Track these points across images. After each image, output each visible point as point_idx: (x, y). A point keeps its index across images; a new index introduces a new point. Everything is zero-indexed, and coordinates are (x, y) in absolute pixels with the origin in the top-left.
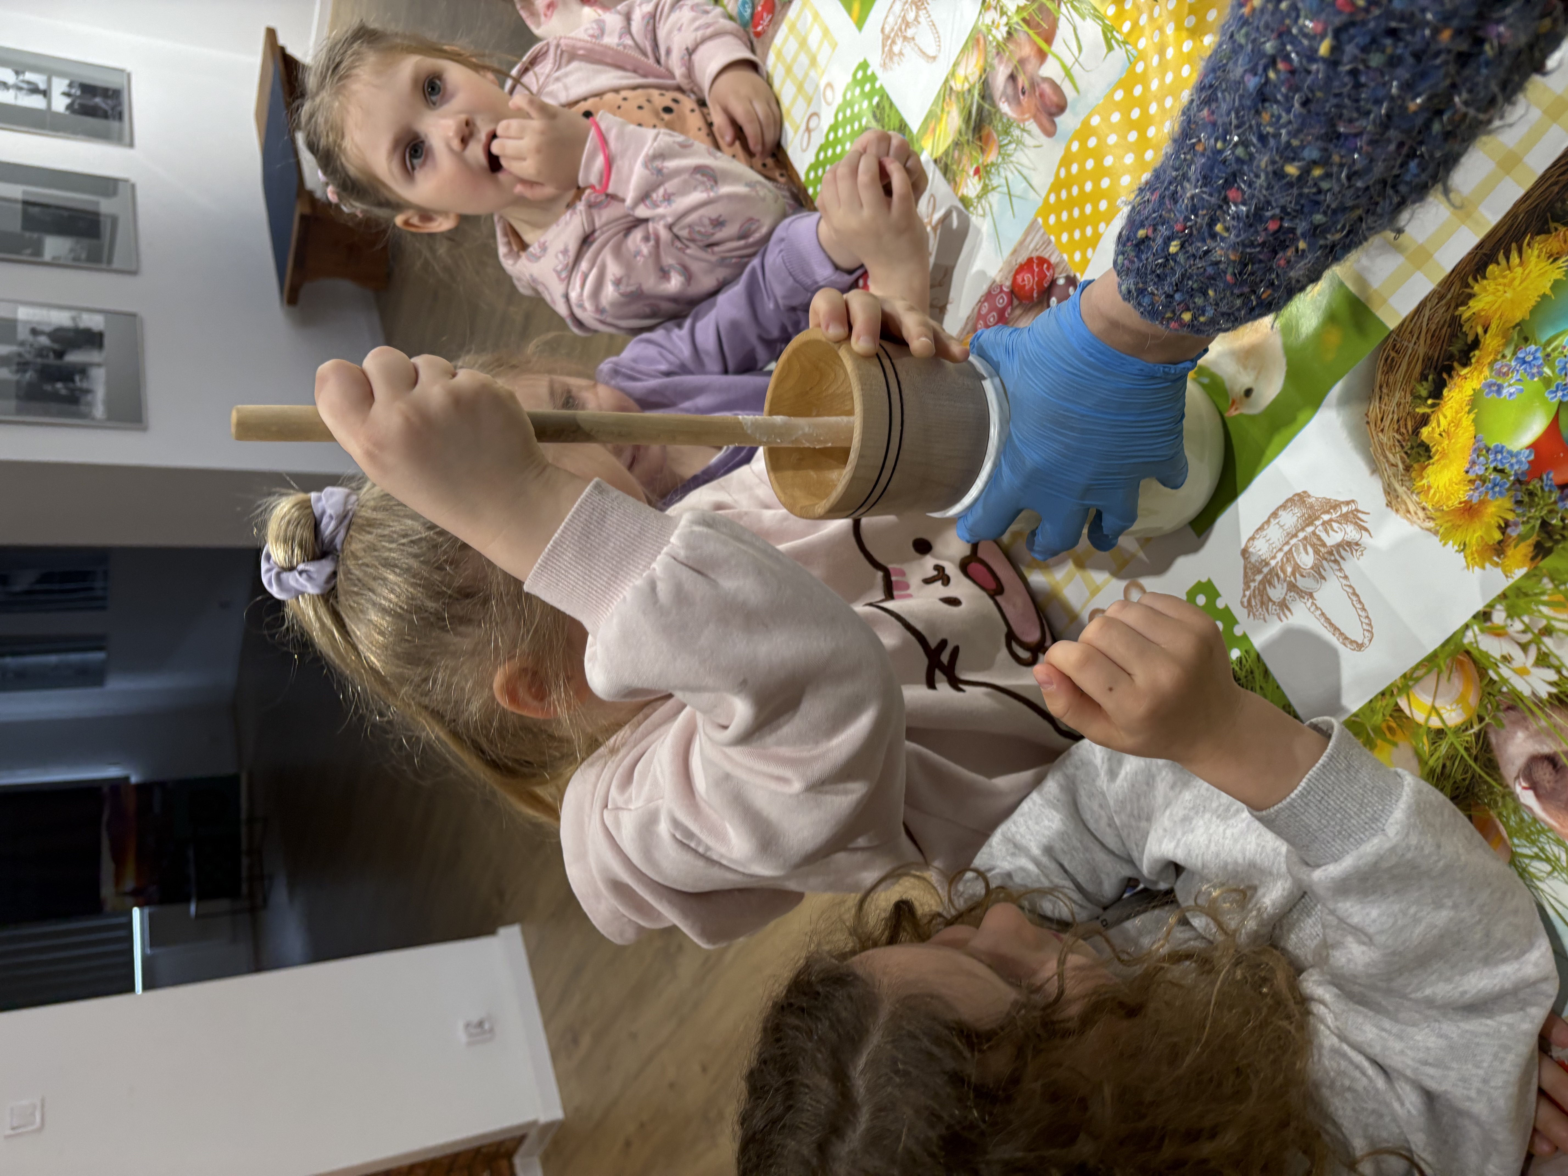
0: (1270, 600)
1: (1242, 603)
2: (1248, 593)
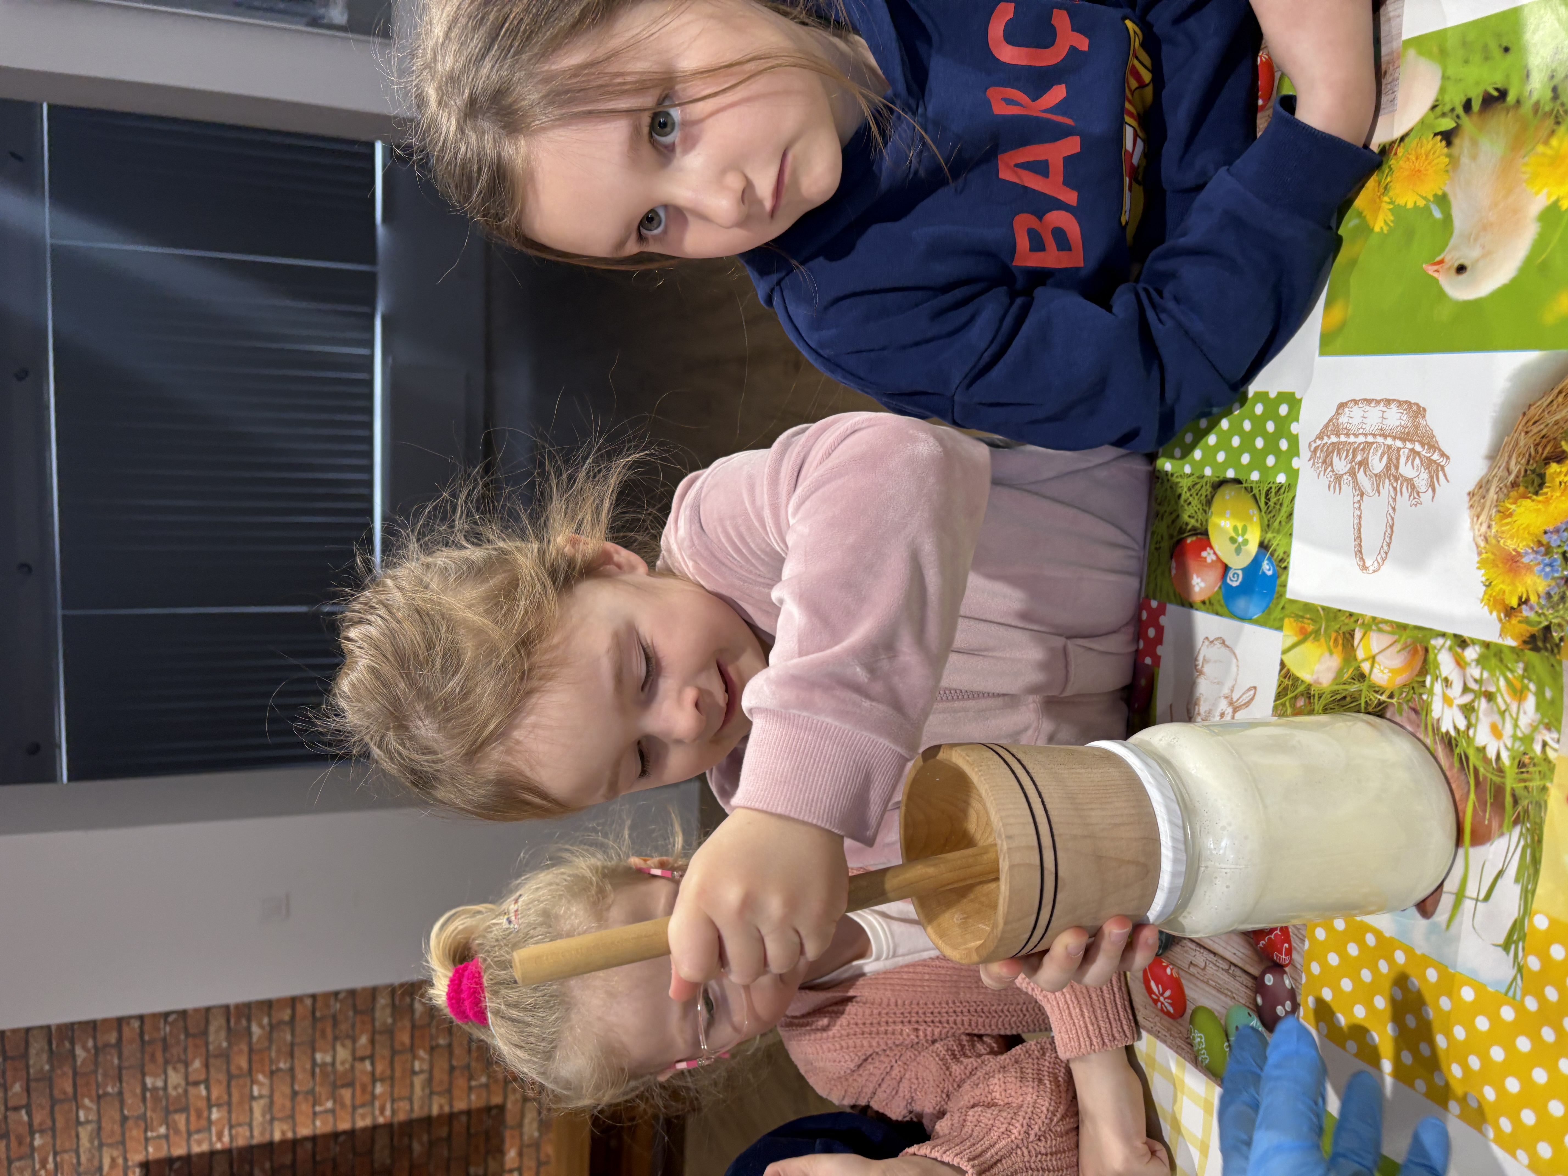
0: (1331, 463)
1: (1311, 444)
2: (1319, 442)
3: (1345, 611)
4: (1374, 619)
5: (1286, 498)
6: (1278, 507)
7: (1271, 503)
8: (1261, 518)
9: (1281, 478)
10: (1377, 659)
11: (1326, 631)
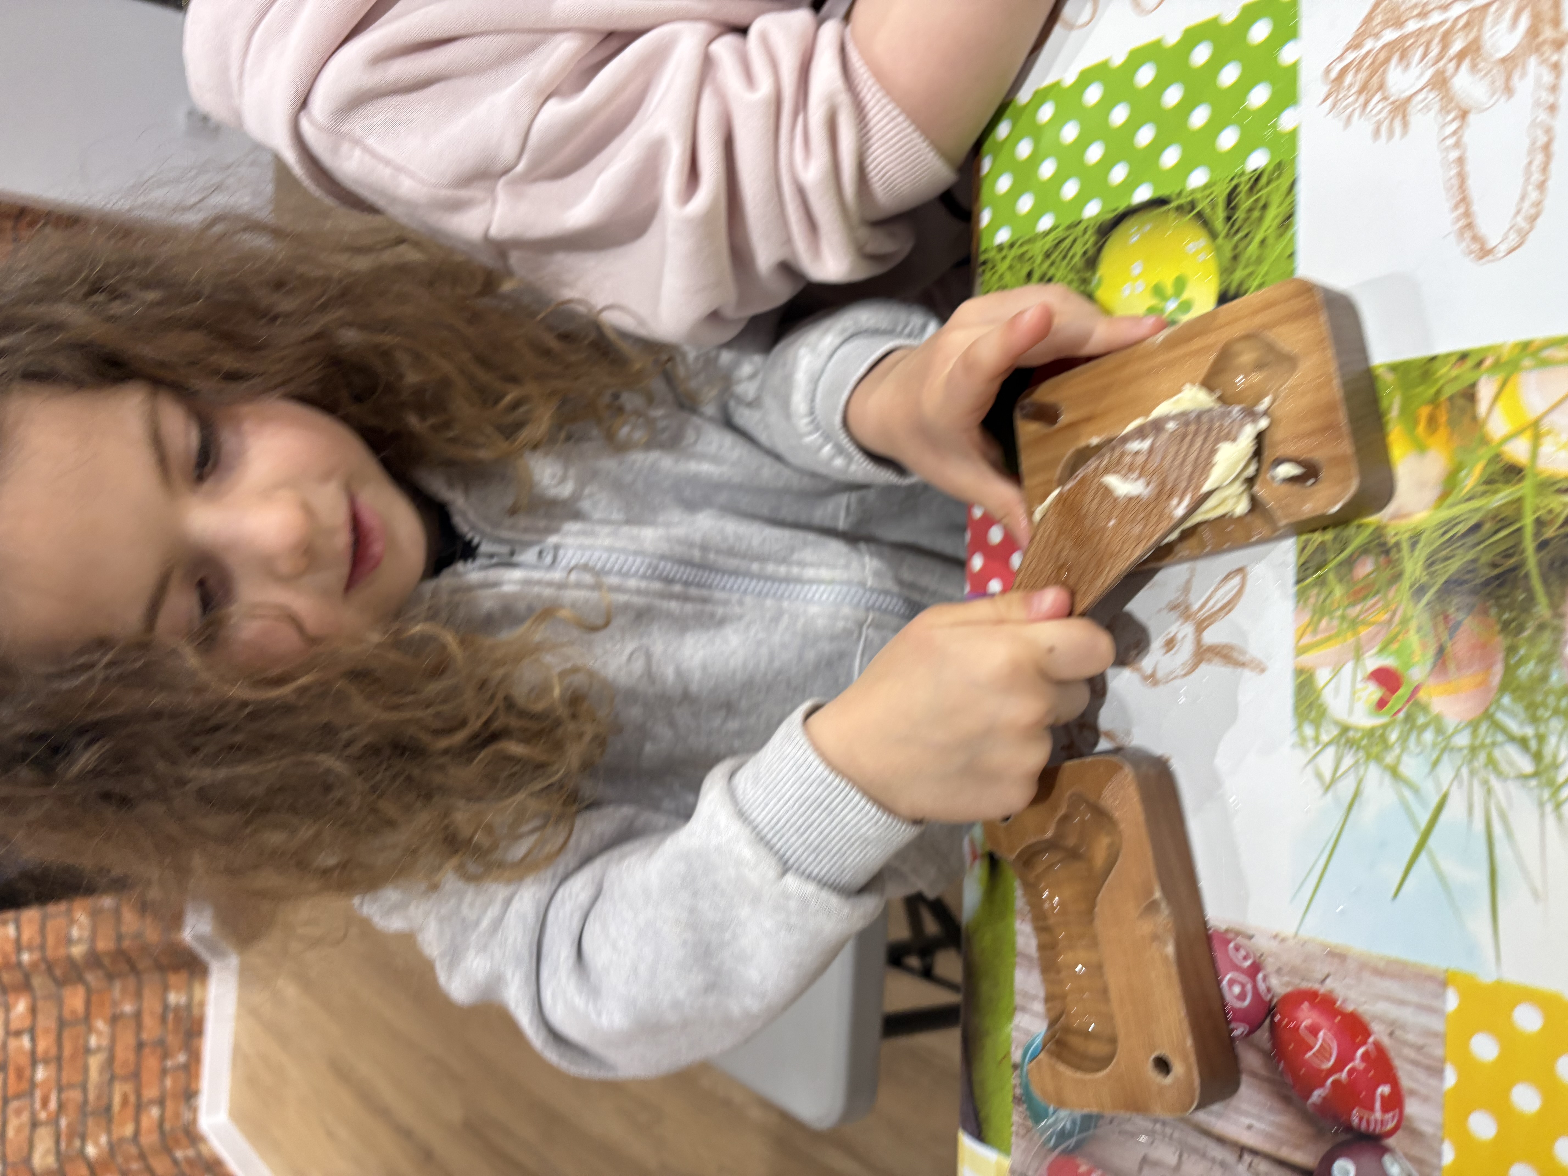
0: (1381, 86)
1: (1328, 71)
2: (1350, 57)
3: (1448, 356)
4: (1525, 347)
5: (1274, 193)
6: (1256, 214)
7: (1240, 214)
8: (1218, 250)
9: (1258, 160)
10: (1545, 427)
11: (1404, 410)
